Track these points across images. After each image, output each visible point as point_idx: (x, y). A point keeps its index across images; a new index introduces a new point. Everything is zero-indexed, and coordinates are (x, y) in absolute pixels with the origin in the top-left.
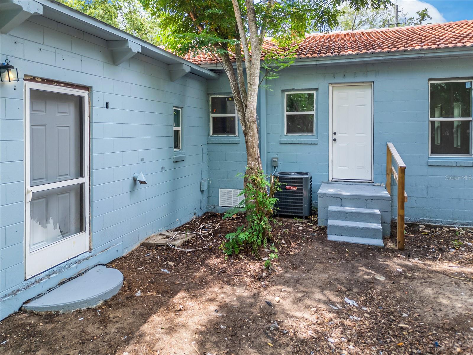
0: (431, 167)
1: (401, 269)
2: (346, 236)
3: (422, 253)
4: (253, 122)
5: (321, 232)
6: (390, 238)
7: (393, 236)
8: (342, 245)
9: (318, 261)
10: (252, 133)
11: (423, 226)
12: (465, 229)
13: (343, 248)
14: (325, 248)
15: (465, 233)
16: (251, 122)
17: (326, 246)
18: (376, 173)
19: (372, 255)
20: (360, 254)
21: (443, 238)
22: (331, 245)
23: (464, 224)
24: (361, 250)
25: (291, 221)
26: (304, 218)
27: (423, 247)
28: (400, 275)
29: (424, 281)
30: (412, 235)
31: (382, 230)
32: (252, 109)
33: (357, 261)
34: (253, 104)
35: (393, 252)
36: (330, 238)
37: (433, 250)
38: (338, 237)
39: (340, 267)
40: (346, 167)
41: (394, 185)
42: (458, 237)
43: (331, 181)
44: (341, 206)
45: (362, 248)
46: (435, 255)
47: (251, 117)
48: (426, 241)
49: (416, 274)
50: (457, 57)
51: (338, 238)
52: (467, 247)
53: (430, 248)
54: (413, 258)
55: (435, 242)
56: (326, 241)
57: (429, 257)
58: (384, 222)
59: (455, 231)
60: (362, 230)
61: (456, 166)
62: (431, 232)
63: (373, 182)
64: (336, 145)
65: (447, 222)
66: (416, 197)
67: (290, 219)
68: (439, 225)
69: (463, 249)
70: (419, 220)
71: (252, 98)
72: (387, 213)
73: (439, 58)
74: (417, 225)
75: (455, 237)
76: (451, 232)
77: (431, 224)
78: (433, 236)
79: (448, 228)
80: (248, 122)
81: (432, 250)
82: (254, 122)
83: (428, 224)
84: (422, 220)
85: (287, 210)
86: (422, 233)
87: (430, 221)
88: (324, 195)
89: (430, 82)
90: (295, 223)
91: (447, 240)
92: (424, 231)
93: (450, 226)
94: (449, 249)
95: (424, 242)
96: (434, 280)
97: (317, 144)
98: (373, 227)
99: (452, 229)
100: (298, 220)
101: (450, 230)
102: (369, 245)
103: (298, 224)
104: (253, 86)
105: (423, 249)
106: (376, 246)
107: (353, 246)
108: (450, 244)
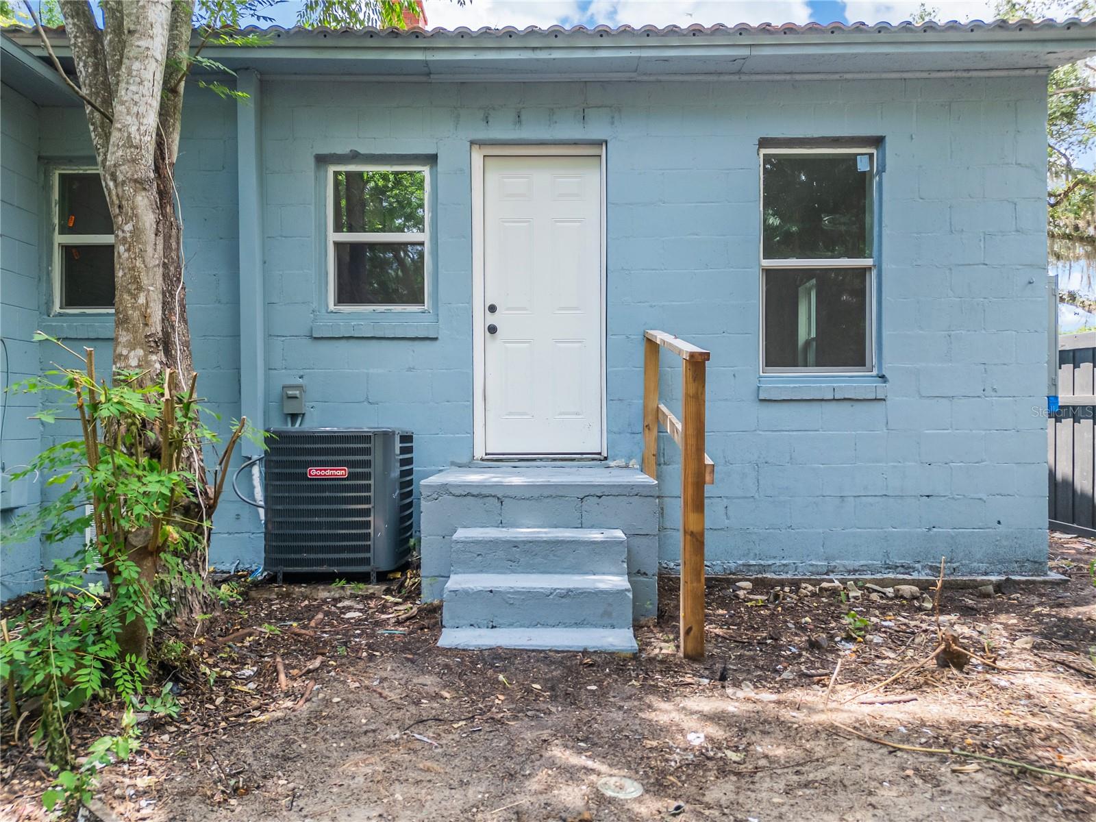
0: (766, 403)
1: (702, 736)
2: (511, 625)
3: (761, 663)
4: (136, 181)
5: (426, 622)
6: (658, 625)
7: (665, 619)
8: (489, 660)
9: (364, 739)
10: (129, 227)
11: (748, 585)
12: (860, 584)
13: (490, 672)
14: (415, 681)
15: (862, 594)
16: (124, 183)
17: (423, 672)
18: (613, 432)
19: (594, 688)
20: (552, 689)
21: (807, 612)
22: (447, 666)
23: (855, 571)
24: (554, 673)
25: (323, 593)
26: (373, 577)
27: (759, 643)
28: (701, 761)
29: (795, 778)
30: (721, 612)
31: (630, 595)
32: (133, 129)
33: (532, 718)
34: (135, 109)
35: (669, 669)
36: (450, 638)
37: (794, 650)
38: (477, 632)
39: (455, 755)
40: (527, 414)
41: (665, 464)
42: (847, 607)
43: (482, 460)
44: (501, 524)
45: (561, 663)
46: (803, 668)
47: (125, 161)
48: (765, 626)
49: (759, 749)
50: (837, 77)
51: (480, 636)
52: (885, 632)
53: (782, 646)
54: (737, 684)
55: (790, 625)
56: (429, 650)
57: (785, 675)
58: (638, 572)
59: (834, 592)
60: (563, 600)
61: (834, 399)
62: (772, 598)
63: (606, 458)
64: (496, 344)
65: (811, 569)
66: (727, 497)
67: (321, 587)
68: (789, 576)
69: (877, 639)
70: (736, 568)
71: (133, 88)
72: (645, 540)
73: (788, 77)
74: (730, 582)
75: (839, 607)
76: (825, 594)
77: (769, 576)
78: (780, 609)
79: (814, 586)
80: (111, 184)
81: (790, 650)
82: (140, 183)
83: (760, 576)
84: (744, 565)
85: (312, 556)
86: (749, 604)
87: (764, 568)
88: (445, 489)
89: (764, 151)
90: (336, 600)
91: (821, 618)
92: (751, 597)
93: (818, 577)
94: (836, 643)
95: (759, 628)
96: (833, 768)
97: (436, 339)
98: (602, 586)
99: (825, 585)
100: (350, 589)
101: (821, 589)
102: (585, 652)
103: (347, 603)
104: (139, 39)
105: (761, 650)
106: (611, 654)
107: (529, 662)
108: (833, 629)
